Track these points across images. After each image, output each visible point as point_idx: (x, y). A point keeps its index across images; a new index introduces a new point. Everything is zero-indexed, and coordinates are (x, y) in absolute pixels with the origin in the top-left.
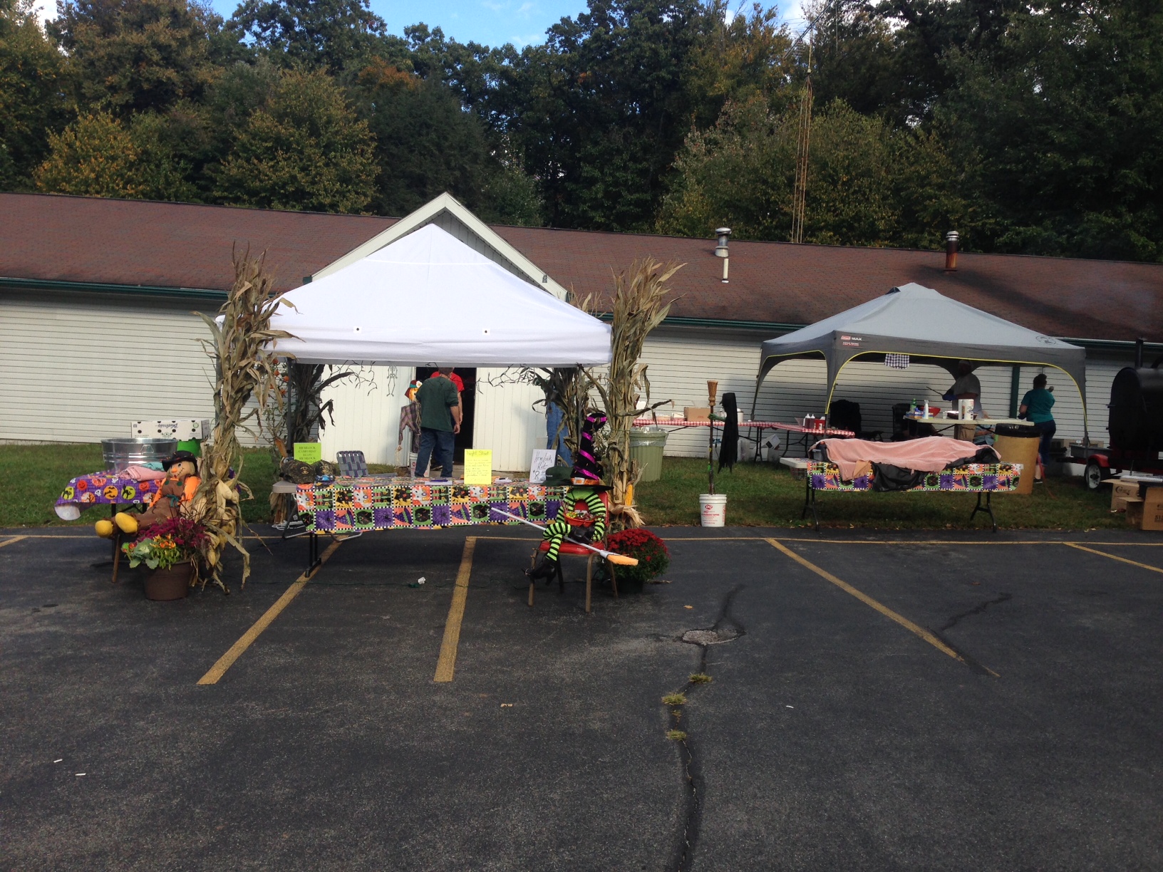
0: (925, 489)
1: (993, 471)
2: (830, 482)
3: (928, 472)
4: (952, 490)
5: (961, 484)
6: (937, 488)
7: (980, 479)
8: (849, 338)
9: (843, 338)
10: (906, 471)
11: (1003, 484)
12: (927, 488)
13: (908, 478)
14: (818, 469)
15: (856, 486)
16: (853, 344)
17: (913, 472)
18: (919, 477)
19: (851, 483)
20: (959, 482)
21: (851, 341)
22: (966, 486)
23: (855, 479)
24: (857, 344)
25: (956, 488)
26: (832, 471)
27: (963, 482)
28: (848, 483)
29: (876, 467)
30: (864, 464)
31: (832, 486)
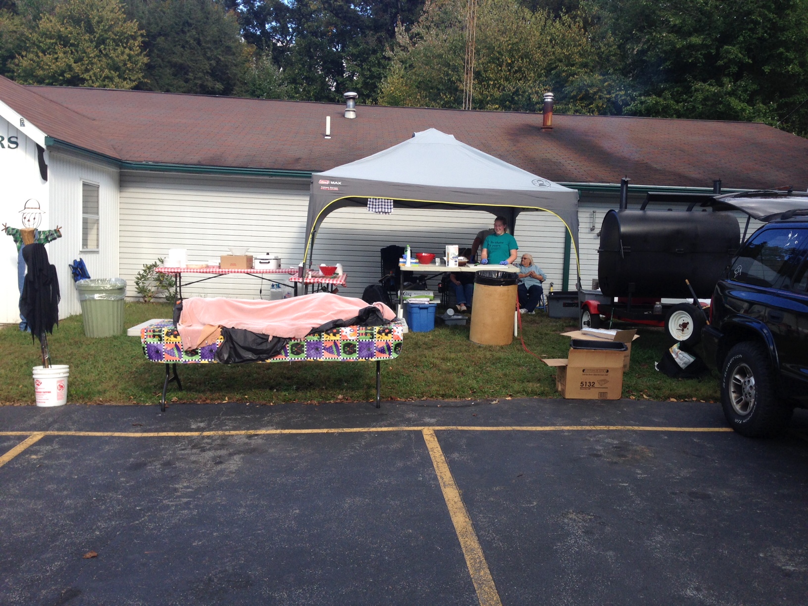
0: (288, 359)
1: (369, 336)
2: (171, 353)
3: (290, 339)
4: (322, 360)
5: (332, 352)
6: (302, 357)
7: (355, 346)
8: (328, 182)
9: (322, 182)
10: (263, 338)
11: (382, 351)
12: (291, 358)
13: (264, 347)
14: (154, 336)
15: (203, 357)
16: (332, 188)
17: (270, 339)
18: (279, 344)
19: (197, 353)
20: (329, 350)
21: (330, 185)
22: (339, 355)
23: (203, 348)
24: (336, 189)
25: (325, 357)
26: (172, 338)
27: (334, 349)
28: (193, 352)
29: (227, 333)
30: (213, 329)
31: (172, 358)
